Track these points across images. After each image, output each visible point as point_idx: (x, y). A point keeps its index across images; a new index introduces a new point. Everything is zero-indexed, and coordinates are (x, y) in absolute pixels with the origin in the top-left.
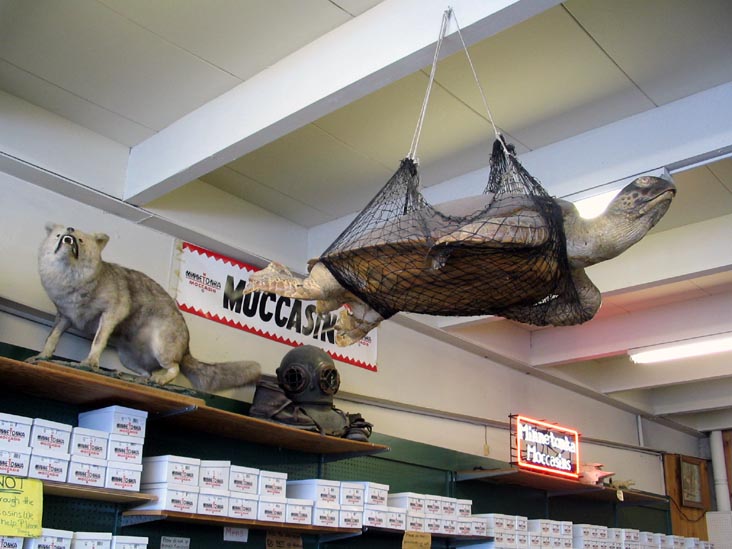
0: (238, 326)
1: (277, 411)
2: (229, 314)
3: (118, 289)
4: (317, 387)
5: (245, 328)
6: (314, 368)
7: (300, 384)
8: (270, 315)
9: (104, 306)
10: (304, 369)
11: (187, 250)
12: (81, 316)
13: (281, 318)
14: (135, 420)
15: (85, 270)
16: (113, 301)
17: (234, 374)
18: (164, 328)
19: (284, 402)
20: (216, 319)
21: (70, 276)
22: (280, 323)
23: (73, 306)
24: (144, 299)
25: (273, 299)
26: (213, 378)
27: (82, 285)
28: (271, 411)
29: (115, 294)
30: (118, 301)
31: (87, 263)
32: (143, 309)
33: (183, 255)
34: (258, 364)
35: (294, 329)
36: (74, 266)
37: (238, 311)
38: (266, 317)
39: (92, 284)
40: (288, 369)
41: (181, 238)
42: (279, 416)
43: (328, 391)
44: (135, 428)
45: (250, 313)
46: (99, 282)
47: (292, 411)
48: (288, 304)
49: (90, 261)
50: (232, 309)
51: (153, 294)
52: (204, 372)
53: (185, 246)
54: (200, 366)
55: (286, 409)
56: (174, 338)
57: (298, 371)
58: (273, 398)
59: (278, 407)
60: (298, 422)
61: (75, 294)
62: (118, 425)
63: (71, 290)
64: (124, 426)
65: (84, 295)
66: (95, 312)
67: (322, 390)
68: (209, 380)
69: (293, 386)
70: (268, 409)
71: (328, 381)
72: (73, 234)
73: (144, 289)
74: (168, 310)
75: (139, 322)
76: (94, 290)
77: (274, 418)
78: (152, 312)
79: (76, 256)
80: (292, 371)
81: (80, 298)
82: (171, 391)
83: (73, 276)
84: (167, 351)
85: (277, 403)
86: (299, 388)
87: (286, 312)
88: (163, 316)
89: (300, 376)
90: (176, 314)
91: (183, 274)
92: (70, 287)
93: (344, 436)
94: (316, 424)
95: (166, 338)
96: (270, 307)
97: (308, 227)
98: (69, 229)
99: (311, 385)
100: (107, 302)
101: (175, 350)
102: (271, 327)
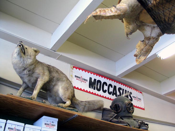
0: (95, 94)
1: (112, 119)
2: (91, 90)
3: (43, 69)
4: (126, 110)
5: (98, 95)
6: (124, 103)
7: (119, 109)
8: (106, 91)
9: (38, 76)
10: (120, 104)
11: (75, 68)
12: (29, 80)
13: (110, 92)
14: (53, 122)
15: (29, 60)
16: (42, 74)
17: (93, 104)
18: (63, 85)
19: (114, 115)
20: (87, 91)
21: (22, 62)
22: (110, 93)
23: (25, 76)
24: (55, 75)
25: (106, 85)
26: (85, 106)
27: (28, 66)
28: (109, 119)
29: (42, 71)
30: (44, 74)
31: (29, 57)
32: (55, 79)
33: (73, 70)
34: (102, 101)
35: (115, 95)
36: (24, 58)
37: (94, 89)
38: (104, 91)
39: (32, 66)
40: (114, 105)
41: (72, 65)
42: (113, 121)
43: (131, 111)
44: (53, 125)
45: (99, 90)
46: (35, 66)
47: (117, 119)
48: (112, 87)
49: (30, 56)
50: (92, 89)
51: (58, 73)
52: (81, 104)
53: (74, 67)
54: (79, 102)
55: (115, 118)
56: (68, 90)
57: (118, 105)
58: (109, 113)
59: (112, 117)
60: (121, 122)
61: (26, 71)
62: (45, 124)
63: (24, 68)
64: (48, 124)
65: (29, 71)
66: (35, 79)
67: (128, 111)
68: (83, 106)
69: (117, 110)
70: (108, 118)
71: (130, 107)
72: (22, 43)
73: (55, 71)
74: (64, 79)
75: (53, 84)
76: (33, 69)
77: (111, 121)
78: (58, 80)
79: (24, 53)
80: (116, 105)
81: (28, 72)
82: (67, 109)
83: (24, 62)
84: (65, 94)
85: (111, 116)
86: (119, 111)
87: (111, 90)
88: (63, 81)
89: (119, 106)
90: (68, 81)
91: (74, 76)
92: (23, 67)
93: (139, 128)
94: (127, 123)
95: (64, 89)
96: (106, 88)
97: (115, 61)
98: (20, 42)
99: (124, 109)
100: (39, 74)
101: (68, 94)
102: (106, 95)
